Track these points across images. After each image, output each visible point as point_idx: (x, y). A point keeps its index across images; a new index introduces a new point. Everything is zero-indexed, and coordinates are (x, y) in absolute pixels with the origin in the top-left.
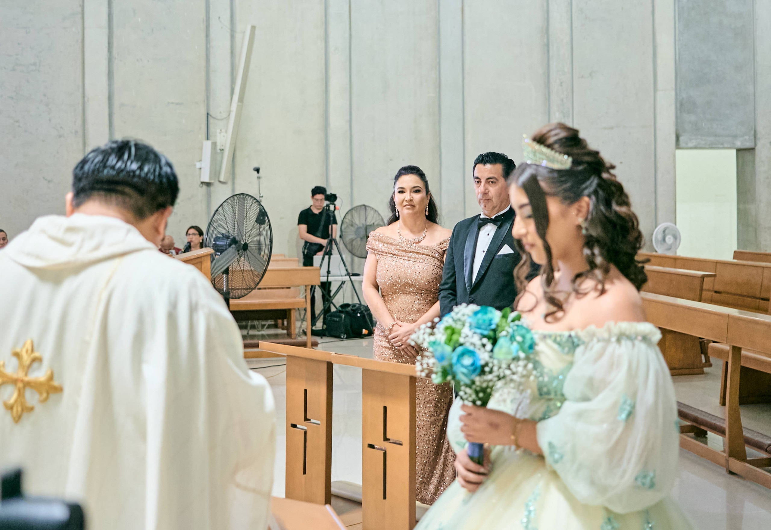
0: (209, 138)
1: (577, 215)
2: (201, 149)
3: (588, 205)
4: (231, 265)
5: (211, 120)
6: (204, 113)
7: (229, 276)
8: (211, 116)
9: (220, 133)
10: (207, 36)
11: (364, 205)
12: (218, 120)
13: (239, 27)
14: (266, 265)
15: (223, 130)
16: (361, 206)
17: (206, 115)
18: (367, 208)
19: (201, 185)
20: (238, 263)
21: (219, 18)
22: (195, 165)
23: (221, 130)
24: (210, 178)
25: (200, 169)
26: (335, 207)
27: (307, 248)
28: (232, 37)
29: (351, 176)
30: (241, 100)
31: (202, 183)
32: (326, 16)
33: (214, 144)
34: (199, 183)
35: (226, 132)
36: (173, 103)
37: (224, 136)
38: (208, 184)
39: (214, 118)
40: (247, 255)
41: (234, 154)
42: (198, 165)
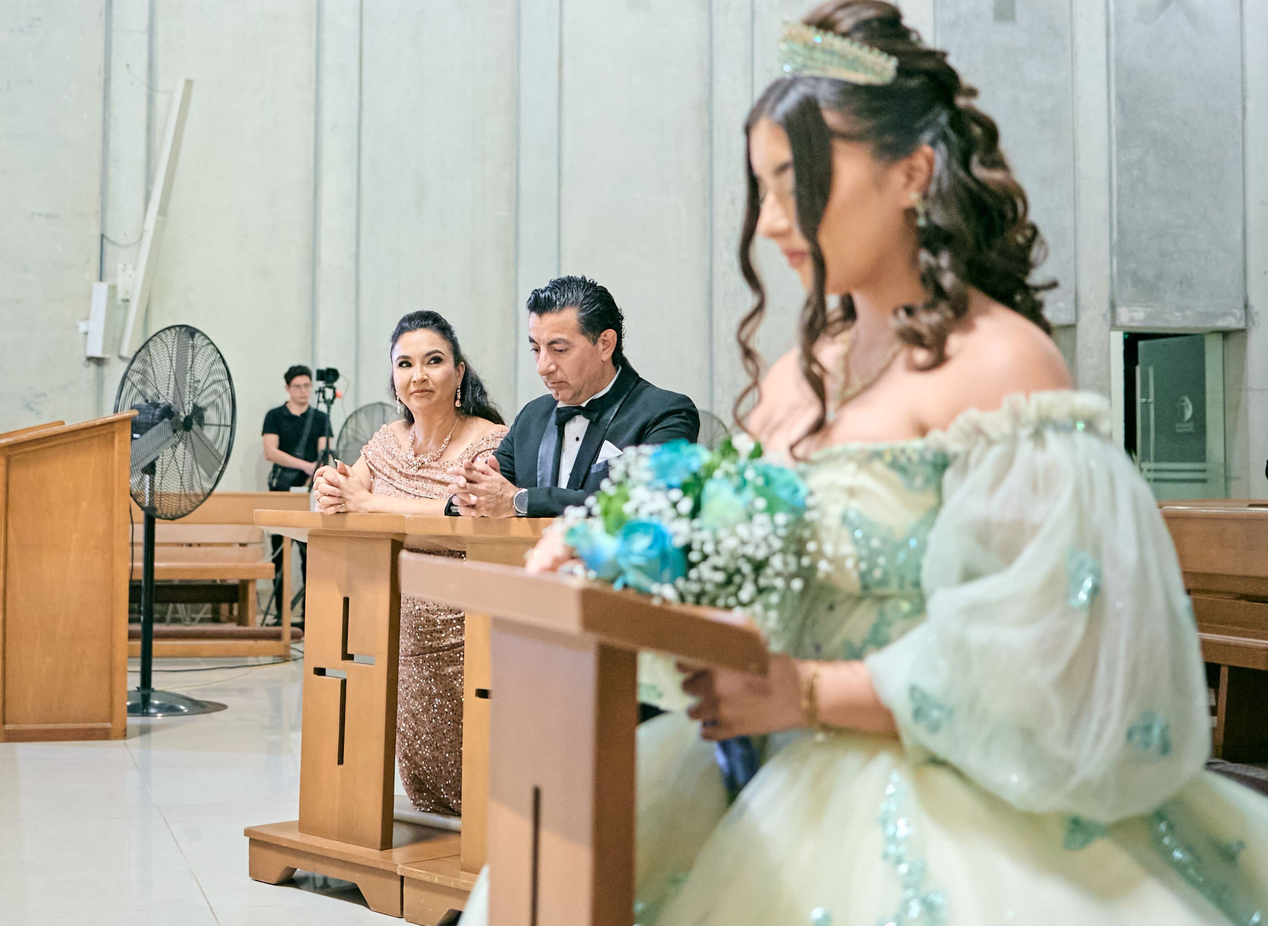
0: (103, 279)
1: (906, 186)
2: (89, 297)
3: (930, 162)
4: (161, 457)
5: (109, 248)
6: (96, 232)
7: (156, 481)
8: (108, 239)
9: (124, 271)
10: (106, 97)
11: (381, 404)
12: (120, 246)
13: (162, 83)
14: (223, 462)
15: (130, 266)
16: (375, 404)
17: (100, 237)
18: (386, 408)
19: (87, 363)
20: (174, 456)
21: (128, 65)
22: (77, 327)
23: (125, 266)
24: (104, 349)
25: (86, 333)
26: (334, 392)
27: (277, 475)
28: (151, 100)
29: (357, 354)
30: (163, 210)
31: (90, 359)
32: (318, 67)
33: (113, 289)
34: (84, 359)
35: (135, 269)
36: (40, 215)
37: (130, 276)
38: (99, 361)
39: (113, 243)
40: (192, 442)
41: (148, 306)
42: (83, 327)
